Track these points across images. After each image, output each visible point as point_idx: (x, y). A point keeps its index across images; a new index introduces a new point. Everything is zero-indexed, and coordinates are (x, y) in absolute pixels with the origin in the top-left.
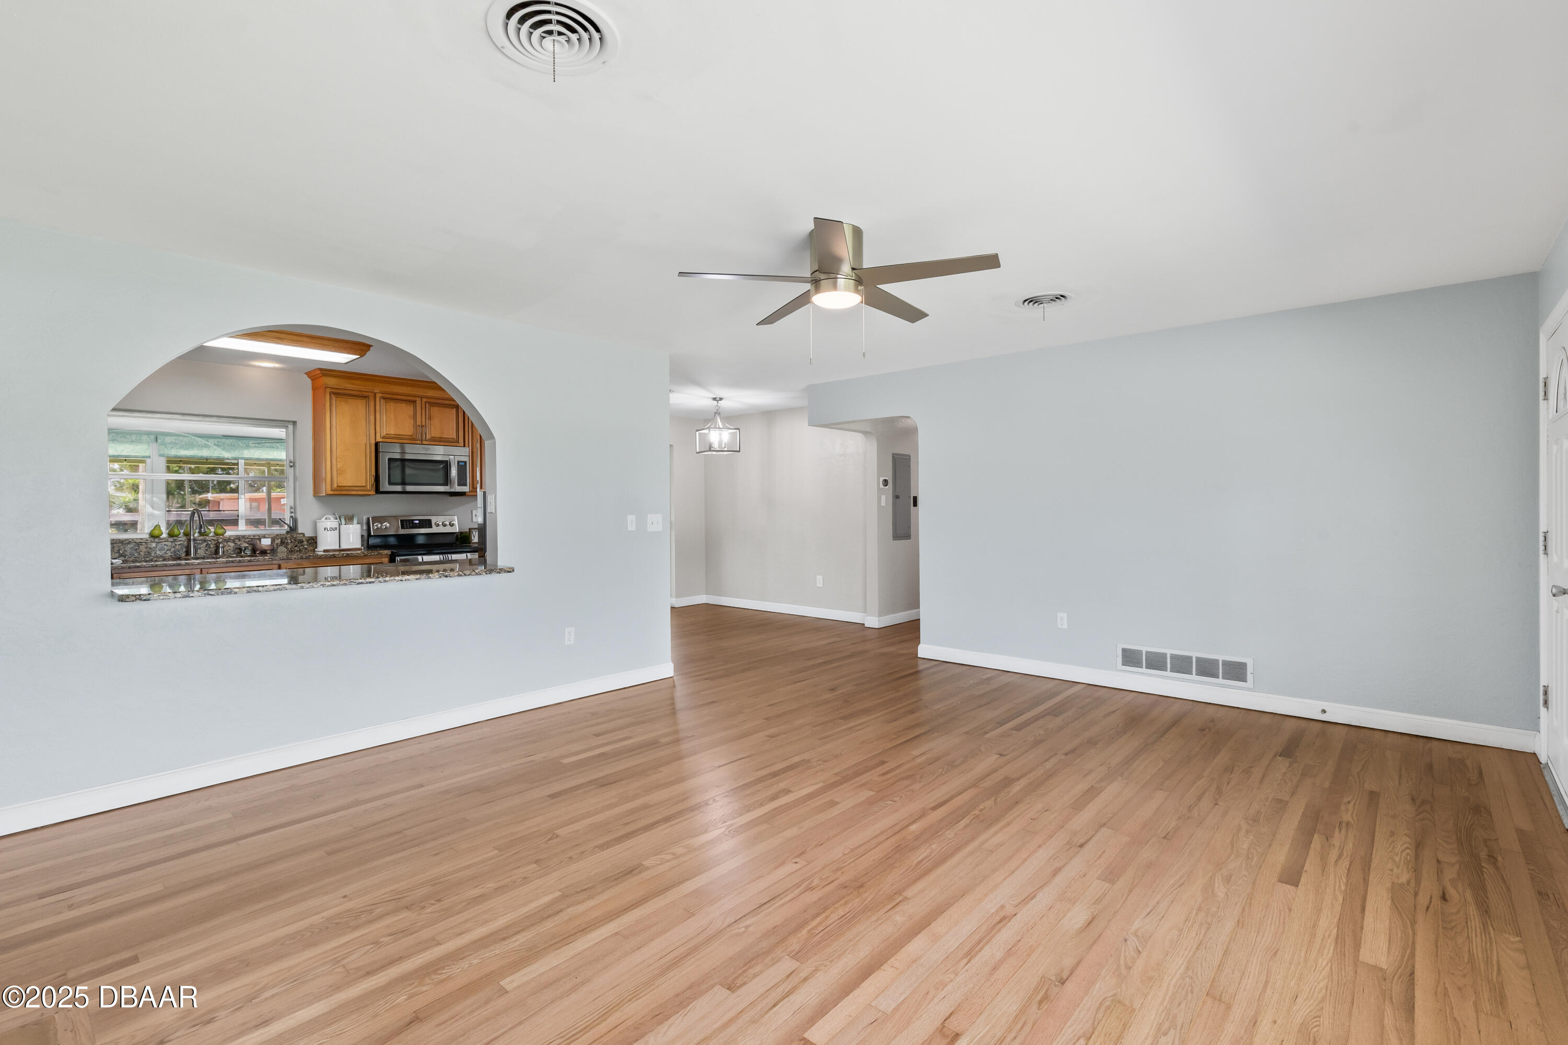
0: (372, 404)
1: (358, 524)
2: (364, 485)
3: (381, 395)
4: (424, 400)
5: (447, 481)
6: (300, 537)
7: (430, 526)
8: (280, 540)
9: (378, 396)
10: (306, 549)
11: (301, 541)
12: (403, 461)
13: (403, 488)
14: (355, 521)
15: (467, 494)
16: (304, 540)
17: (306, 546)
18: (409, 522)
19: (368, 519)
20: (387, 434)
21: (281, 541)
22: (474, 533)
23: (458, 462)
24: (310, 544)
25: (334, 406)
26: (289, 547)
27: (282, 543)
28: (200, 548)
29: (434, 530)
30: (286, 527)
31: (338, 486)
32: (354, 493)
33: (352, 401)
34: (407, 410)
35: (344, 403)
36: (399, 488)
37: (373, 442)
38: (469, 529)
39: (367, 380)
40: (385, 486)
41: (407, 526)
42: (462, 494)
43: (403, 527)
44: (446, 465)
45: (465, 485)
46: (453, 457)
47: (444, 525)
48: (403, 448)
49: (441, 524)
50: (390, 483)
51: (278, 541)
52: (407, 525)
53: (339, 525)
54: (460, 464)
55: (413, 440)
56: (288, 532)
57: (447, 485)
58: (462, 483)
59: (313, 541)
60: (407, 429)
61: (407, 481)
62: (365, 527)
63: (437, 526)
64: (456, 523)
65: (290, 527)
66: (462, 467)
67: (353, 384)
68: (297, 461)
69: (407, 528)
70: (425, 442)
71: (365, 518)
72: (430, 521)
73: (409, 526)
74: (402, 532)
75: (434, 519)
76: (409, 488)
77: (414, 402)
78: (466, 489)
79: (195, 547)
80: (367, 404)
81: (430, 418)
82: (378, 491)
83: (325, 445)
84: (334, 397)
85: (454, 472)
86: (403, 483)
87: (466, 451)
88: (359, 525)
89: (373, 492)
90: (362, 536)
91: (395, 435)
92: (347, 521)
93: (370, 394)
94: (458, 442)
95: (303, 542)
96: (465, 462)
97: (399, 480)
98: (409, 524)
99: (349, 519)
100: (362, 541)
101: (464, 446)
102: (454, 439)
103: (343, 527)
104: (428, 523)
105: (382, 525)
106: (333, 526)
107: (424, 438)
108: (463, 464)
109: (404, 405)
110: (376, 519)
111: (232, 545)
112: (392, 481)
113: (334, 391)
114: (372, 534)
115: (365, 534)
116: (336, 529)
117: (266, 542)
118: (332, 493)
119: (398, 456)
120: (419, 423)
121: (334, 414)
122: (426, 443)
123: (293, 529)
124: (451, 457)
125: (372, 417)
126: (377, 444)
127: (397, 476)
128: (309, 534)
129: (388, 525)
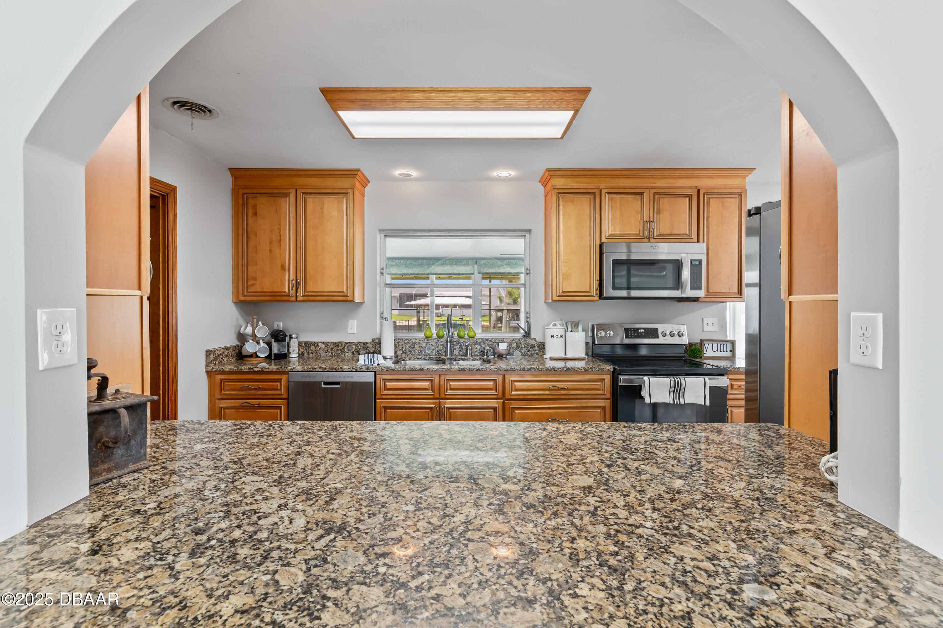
0: (597, 201)
1: (583, 331)
2: (588, 290)
3: (606, 191)
4: (652, 191)
5: (678, 285)
6: (532, 342)
7: (657, 337)
8: (515, 344)
9: (604, 192)
10: (537, 354)
11: (533, 347)
12: (629, 263)
13: (629, 293)
14: (580, 328)
15: (700, 299)
16: (536, 345)
17: (537, 351)
18: (634, 331)
19: (593, 326)
20: (612, 233)
21: (517, 345)
22: (706, 345)
23: (692, 261)
24: (541, 349)
25: (561, 207)
26: (523, 351)
27: (518, 347)
28: (455, 349)
29: (661, 340)
30: (522, 331)
31: (563, 292)
32: (578, 299)
33: (577, 200)
34: (635, 204)
35: (570, 203)
36: (624, 293)
37: (598, 243)
38: (701, 340)
39: (593, 176)
40: (609, 291)
41: (631, 335)
42: (696, 300)
43: (627, 337)
44: (677, 265)
45: (700, 288)
46: (685, 255)
47: (672, 335)
48: (629, 247)
49: (668, 333)
50: (614, 288)
51: (514, 345)
52: (631, 333)
53: (565, 331)
54: (694, 263)
55: (639, 238)
56: (524, 336)
57: (678, 290)
58: (696, 285)
59: (542, 346)
60: (633, 227)
61: (632, 286)
62: (590, 334)
63: (664, 336)
64: (685, 333)
65: (525, 332)
66: (696, 267)
67: (579, 182)
68: (531, 268)
69: (631, 338)
70: (652, 240)
71: (590, 324)
72: (656, 330)
73: (634, 335)
74: (627, 341)
75: (661, 328)
76: (634, 293)
77: (641, 195)
78: (701, 293)
79: (451, 347)
80: (593, 202)
81: (658, 213)
82: (601, 297)
83: (552, 248)
84: (560, 198)
85: (686, 273)
86: (629, 288)
87: (702, 246)
88: (584, 333)
89: (597, 298)
90: (587, 343)
91: (620, 233)
92: (573, 327)
93: (595, 191)
94: (690, 237)
95: (535, 347)
96: (700, 261)
97: (625, 285)
98: (634, 333)
99: (575, 325)
100: (587, 349)
101: (698, 241)
102: (686, 234)
103: (568, 334)
104: (653, 333)
105: (606, 333)
106: (559, 334)
107: (651, 235)
108: (697, 263)
109: (631, 199)
110: (602, 327)
111: (478, 347)
112: (616, 285)
113: (561, 191)
114: (596, 343)
115: (590, 341)
116: (562, 336)
117: (503, 347)
118: (557, 299)
119: (624, 257)
120: (646, 218)
121: (561, 216)
122: (654, 240)
123: (527, 334)
124: (682, 255)
125: (597, 216)
126: (601, 246)
127: (622, 281)
128: (539, 340)
129: (612, 333)
